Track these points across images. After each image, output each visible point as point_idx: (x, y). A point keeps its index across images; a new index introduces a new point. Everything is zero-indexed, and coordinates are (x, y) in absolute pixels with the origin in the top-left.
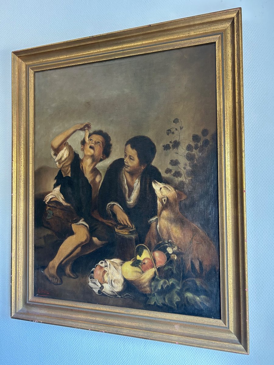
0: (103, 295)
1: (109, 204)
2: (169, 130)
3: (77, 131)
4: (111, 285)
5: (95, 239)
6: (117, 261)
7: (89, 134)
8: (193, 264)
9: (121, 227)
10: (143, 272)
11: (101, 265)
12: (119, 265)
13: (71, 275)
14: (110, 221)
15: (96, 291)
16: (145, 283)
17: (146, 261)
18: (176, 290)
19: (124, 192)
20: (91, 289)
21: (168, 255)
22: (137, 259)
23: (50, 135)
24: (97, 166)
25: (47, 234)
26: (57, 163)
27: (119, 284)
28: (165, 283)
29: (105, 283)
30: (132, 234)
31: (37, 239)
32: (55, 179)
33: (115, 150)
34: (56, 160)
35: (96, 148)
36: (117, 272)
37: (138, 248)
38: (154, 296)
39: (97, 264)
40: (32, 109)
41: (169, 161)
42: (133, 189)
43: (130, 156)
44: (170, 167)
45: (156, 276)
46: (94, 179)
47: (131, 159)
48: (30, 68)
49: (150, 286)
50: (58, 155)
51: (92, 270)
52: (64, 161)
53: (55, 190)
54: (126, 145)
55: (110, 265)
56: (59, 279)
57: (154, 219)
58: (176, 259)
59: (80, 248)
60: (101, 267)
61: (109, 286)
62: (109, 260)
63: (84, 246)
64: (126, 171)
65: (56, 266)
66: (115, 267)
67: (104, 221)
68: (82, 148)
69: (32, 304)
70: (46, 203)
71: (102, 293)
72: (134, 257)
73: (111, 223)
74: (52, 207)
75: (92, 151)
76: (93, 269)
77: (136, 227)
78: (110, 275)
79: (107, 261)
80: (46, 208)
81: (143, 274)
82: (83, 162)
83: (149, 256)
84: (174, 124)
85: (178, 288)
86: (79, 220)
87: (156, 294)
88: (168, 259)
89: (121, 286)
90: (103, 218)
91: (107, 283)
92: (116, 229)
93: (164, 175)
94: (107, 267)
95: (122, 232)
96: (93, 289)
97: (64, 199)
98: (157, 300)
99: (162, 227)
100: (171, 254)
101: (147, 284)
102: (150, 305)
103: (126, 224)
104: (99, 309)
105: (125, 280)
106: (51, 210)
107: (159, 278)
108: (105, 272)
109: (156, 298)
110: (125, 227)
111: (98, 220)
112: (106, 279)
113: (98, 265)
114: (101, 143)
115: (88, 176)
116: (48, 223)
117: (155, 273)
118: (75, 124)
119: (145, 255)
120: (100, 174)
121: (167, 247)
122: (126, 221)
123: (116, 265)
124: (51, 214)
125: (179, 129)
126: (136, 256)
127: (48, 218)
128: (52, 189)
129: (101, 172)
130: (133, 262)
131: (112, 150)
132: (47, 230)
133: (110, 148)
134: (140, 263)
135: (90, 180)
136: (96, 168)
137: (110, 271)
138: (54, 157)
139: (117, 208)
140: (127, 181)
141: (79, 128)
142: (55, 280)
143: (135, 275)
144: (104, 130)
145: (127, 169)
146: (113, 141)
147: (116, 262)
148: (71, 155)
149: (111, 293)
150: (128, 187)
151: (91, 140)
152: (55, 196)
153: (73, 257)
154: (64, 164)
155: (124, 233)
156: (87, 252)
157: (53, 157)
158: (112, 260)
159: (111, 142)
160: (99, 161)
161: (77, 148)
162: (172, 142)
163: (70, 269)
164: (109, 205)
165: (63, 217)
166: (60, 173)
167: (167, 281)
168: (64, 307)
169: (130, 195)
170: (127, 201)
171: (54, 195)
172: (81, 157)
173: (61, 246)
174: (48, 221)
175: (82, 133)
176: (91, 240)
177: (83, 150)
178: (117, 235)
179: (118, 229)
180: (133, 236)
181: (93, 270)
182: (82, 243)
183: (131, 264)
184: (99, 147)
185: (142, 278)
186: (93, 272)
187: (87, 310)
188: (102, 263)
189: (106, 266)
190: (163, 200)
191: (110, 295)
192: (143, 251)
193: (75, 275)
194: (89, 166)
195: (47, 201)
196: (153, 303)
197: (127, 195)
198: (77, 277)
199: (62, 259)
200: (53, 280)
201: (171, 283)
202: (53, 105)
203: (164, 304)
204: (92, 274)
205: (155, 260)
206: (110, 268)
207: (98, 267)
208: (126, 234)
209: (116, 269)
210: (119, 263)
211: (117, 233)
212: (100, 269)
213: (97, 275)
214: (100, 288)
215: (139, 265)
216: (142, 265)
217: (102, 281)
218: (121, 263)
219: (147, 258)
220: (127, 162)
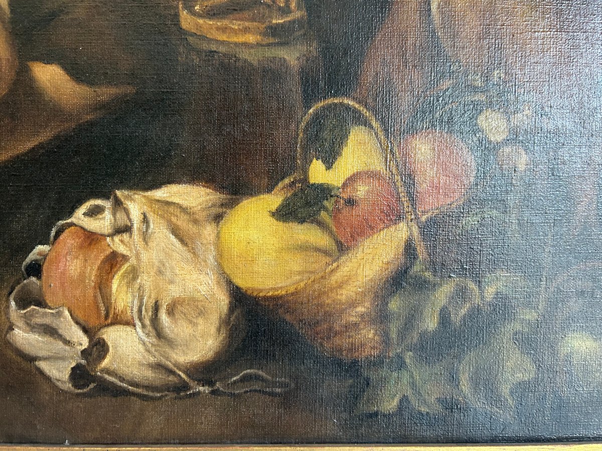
0: (106, 389)
4: (153, 333)
5: (49, 74)
6: (191, 196)
10: (342, 248)
11: (92, 225)
12: (201, 216)
15: (59, 372)
16: (353, 304)
17: (361, 190)
18: (518, 327)
20: (24, 364)
22: (312, 181)
27: (200, 321)
28: (462, 293)
29: (112, 324)
30: (281, 44)
36: (189, 256)
37: (319, 119)
38: (401, 365)
39: (61, 222)
45: (412, 264)
49: (381, 317)
51: (32, 256)
55: (145, 220)
58: (521, 167)
60: (91, 239)
61: (140, 339)
62: (139, 196)
66: (175, 231)
71: (94, 379)
72: (293, 168)
76: (40, 248)
78: (146, 280)
79: (129, 198)
81: (343, 258)
83: (377, 164)
85: (530, 316)
87: (408, 357)
88: (481, 172)
89: (213, 330)
91: (127, 324)
92: (184, 14)
94: (125, 236)
95: (224, 30)
96: (43, 365)
98: (413, 385)
100: (496, 147)
101: (360, 309)
102: (376, 414)
105: (239, 297)
107: (428, 275)
108: (113, 261)
109: (412, 377)
112: (123, 297)
113: (72, 224)
117: (409, 249)
119: (358, 157)
121: (478, 109)
123: (182, 222)
126: (307, 162)
130: (286, 199)
134: (326, 203)
137: (144, 256)
143: (296, 268)
147: (184, 204)
149: (149, 375)
158: (160, 194)
167: (472, 285)
178: (191, 48)
179: (201, 16)
180: (291, 56)
181: (40, 254)
183: (274, 207)
185: (337, 277)
186: (35, 269)
188: (94, 212)
189: (126, 229)
191: (147, 387)
192: (344, 137)
196: (395, 402)
201: (490, 292)
203: (451, 406)
204: (33, 279)
205: (409, 178)
206: (144, 239)
207: (68, 240)
208: (245, 45)
209: (182, 241)
210: (203, 210)
211: (190, 39)
212: (81, 247)
213: (62, 284)
214: (84, 352)
215: (323, 214)
216: (336, 214)
217: (99, 317)
218: (214, 205)
219: (367, 173)
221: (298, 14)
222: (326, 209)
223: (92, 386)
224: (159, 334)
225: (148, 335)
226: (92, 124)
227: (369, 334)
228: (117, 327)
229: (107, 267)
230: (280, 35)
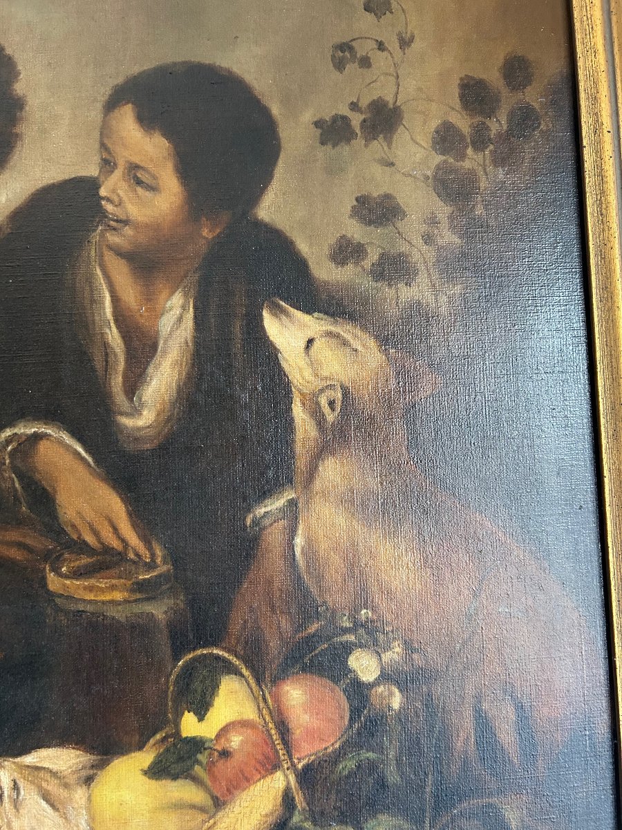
1: (8, 432)
2: (346, 47)
6: (61, 759)
8: (484, 725)
9: (85, 560)
10: (218, 804)
12: (72, 780)
14: (13, 536)
17: (235, 741)
19: (99, 364)
21: (358, 692)
22: (184, 735)
30: (148, 599)
33: (43, 131)
36: (61, 821)
37: (189, 671)
41: (350, 203)
42: (154, 347)
43: (133, 168)
44: (356, 231)
45: (291, 817)
47: (139, 182)
54: (110, 106)
55: (16, 787)
57: (275, 504)
58: (396, 706)
62: (8, 762)
64: (110, 248)
66: (46, 797)
72: (166, 722)
73: (20, 545)
77: (175, 557)
81: (220, 814)
83: (250, 713)
84: (370, 17)
88: (355, 713)
92: (51, 576)
93: (324, 271)
95: (91, 589)
99: (323, 546)
100: (371, 686)
103: (116, 544)
107: (307, 825)
110: (107, 561)
117: (287, 800)
119: (230, 707)
121: (348, 649)
122: (115, 530)
123: (52, 787)
125: (394, 45)
126: (178, 716)
130: (159, 756)
131: (21, 128)
133: (13, 121)
134: (200, 757)
139: (61, 453)
140: (115, 300)
145: (113, 239)
147: (54, 767)
150: (123, 337)
155: (103, 595)
158: (29, 759)
159: (19, 88)
162: (364, 103)
164: (9, 441)
169: (134, 384)
170: (122, 414)
178: (58, 609)
179: (67, 577)
180: (159, 611)
183: (147, 765)
190: (323, 400)
192: (215, 687)
197: (117, 382)
205: (283, 728)
206: (15, 807)
208: (112, 602)
209: (53, 806)
210: (74, 772)
211: (58, 601)
215: (197, 768)
216: (210, 768)
218: (84, 768)
219: (239, 722)
220: (116, 199)
221: (163, 569)
222: (200, 763)
230: (146, 590)
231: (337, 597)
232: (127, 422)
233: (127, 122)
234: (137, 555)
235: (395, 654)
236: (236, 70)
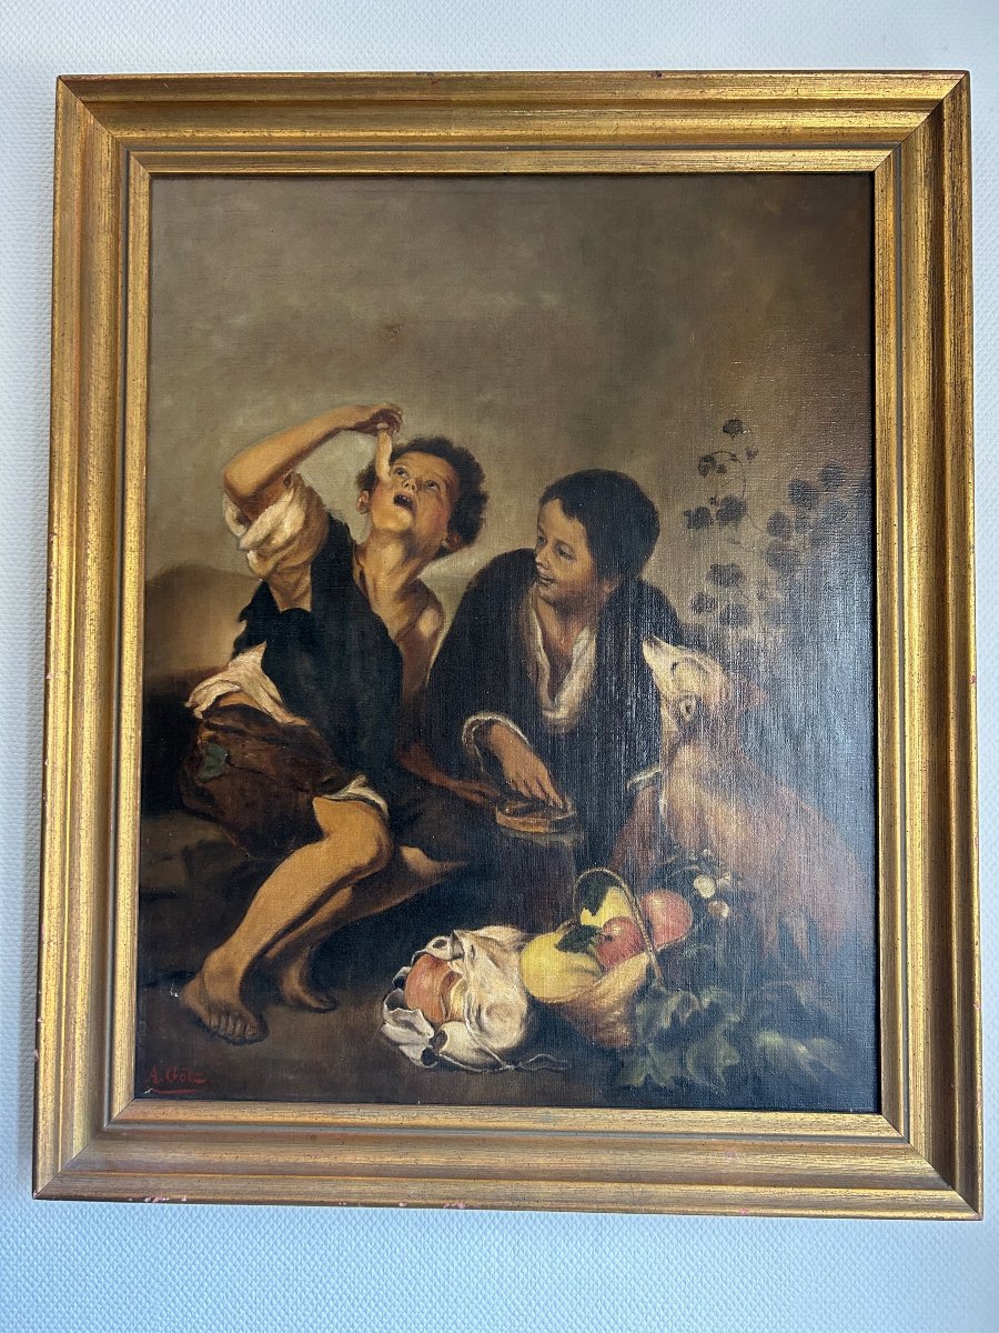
0: (445, 1065)
1: (473, 719)
2: (709, 459)
3: (343, 433)
4: (477, 1027)
5: (412, 855)
6: (502, 933)
7: (393, 449)
8: (785, 932)
9: (520, 805)
10: (604, 970)
11: (438, 953)
12: (509, 948)
13: (308, 999)
14: (476, 787)
15: (414, 1054)
16: (612, 1009)
17: (616, 930)
18: (727, 1025)
20: (392, 1048)
21: (698, 903)
22: (583, 924)
23: (222, 441)
24: (424, 575)
25: (201, 842)
26: (251, 555)
27: (508, 1019)
28: (686, 1002)
29: (450, 1021)
30: (561, 833)
31: (150, 863)
32: (243, 616)
33: (499, 517)
34: (244, 543)
35: (420, 507)
36: (501, 974)
37: (585, 884)
38: (646, 1053)
39: (418, 952)
40: (140, 325)
41: (706, 569)
42: (569, 666)
43: (559, 543)
44: (708, 588)
45: (652, 983)
46: (413, 625)
47: (562, 553)
48: (137, 158)
49: (631, 1018)
50: (257, 522)
51: (398, 975)
52: (282, 548)
53: (240, 664)
54: (544, 501)
55: (473, 950)
56: (253, 1021)
58: (725, 915)
59: (345, 893)
60: (437, 963)
61: (468, 1031)
62: (469, 934)
63: (362, 883)
65: (241, 969)
66: (492, 958)
67: (452, 784)
68: (362, 503)
69: (128, 1131)
70: (198, 713)
71: (438, 1059)
72: (570, 915)
73: (481, 794)
74: (225, 730)
75: (404, 516)
76: (404, 968)
77: (580, 807)
78: (472, 991)
79: (462, 935)
80: (197, 733)
81: (605, 977)
82: (365, 557)
83: (626, 913)
84: (727, 437)
85: (734, 1018)
86: (346, 784)
87: (650, 1046)
88: (697, 918)
89: (517, 1026)
90: (448, 773)
91: (460, 1021)
92: (499, 814)
93: (688, 617)
94: (460, 961)
95: (524, 824)
96: (404, 1049)
97: (279, 699)
98: (654, 1066)
99: (679, 805)
100: (707, 901)
101: (618, 1013)
102: (629, 1087)
103: (540, 795)
104: (433, 1122)
105: (534, 1003)
106: (217, 743)
107: (663, 989)
108: (451, 978)
109: (653, 1061)
110: (535, 806)
111: (426, 783)
112: (457, 1003)
113: (425, 953)
114: (443, 487)
115: (388, 610)
116: (204, 795)
117: (649, 971)
118: (333, 407)
119: (613, 908)
120: (438, 606)
121: (693, 875)
122: (541, 786)
123: (496, 951)
124: (220, 760)
125: (742, 456)
126: (579, 911)
127: (205, 774)
128: (227, 660)
129: (441, 597)
130: (565, 936)
131: (486, 515)
132: (201, 822)
133: (479, 510)
135: (394, 626)
136: (420, 583)
137: (472, 974)
138: (239, 530)
139: (507, 735)
140: (545, 634)
141: (352, 424)
142: (235, 1025)
143: (572, 984)
144: (456, 437)
145: (543, 591)
146: (493, 483)
147: (498, 939)
148: (315, 525)
149: (474, 1056)
150: (549, 658)
151: (401, 472)
152: (240, 685)
153: (313, 930)
154: (284, 559)
155: (532, 828)
156: (378, 904)
157: (233, 530)
158: (482, 932)
159: (484, 487)
160: (433, 553)
161: (342, 500)
162: (721, 497)
163: (301, 975)
164: (473, 724)
165: (272, 772)
166: (264, 594)
167: (693, 996)
168: (276, 1130)
169: (556, 687)
170: (547, 709)
171: (235, 683)
172: (357, 534)
173: (265, 884)
174: (204, 789)
175: (363, 443)
176: (396, 857)
177: (366, 508)
178: (502, 836)
179: (509, 815)
180: (567, 841)
181: (404, 973)
182: (357, 870)
183: (557, 942)
184: (434, 500)
185: (601, 990)
186: (401, 983)
187: (378, 1133)
188: (440, 945)
189: (461, 956)
190: (682, 706)
191: (472, 1065)
192: (604, 894)
193: (325, 999)
194: (392, 573)
195: (204, 707)
196: (642, 1079)
198: (334, 1005)
199: (266, 939)
200: (223, 1026)
201: (706, 1001)
202: (240, 321)
203: (680, 1082)
204: (400, 990)
205: (649, 925)
206: (472, 963)
207: (422, 963)
208: (538, 833)
209: (496, 965)
210: (510, 943)
211: (502, 830)
212: (431, 968)
213: (418, 994)
214: (430, 1040)
215: (590, 946)
216: (599, 946)
217: (441, 1016)
218: (518, 940)
219: (619, 918)
220: (546, 564)
221: (571, 813)
222: (592, 943)
223: (436, 1063)
224: (481, 1028)
225: (474, 1029)
226: (438, 886)
227: (622, 1030)
228: (453, 1023)
229: (447, 982)
230: (561, 827)
231: (688, 838)
232: (550, 715)
233: (555, 510)
234: (554, 803)
235: (726, 880)
236: (632, 475)
